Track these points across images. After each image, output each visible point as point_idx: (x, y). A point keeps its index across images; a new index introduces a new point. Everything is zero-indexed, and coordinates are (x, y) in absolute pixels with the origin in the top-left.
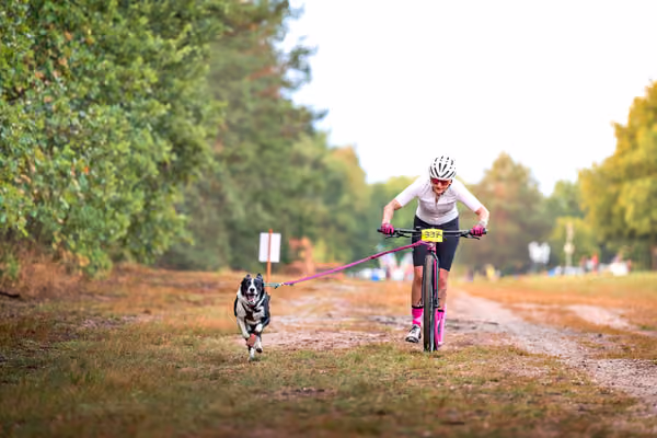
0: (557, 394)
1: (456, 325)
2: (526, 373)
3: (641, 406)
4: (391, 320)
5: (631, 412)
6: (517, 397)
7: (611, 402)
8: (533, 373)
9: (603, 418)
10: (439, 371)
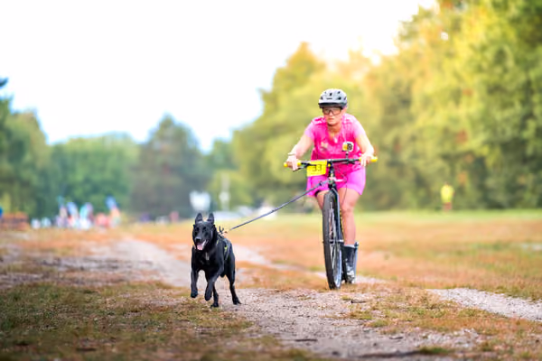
0: (186, 321)
1: (114, 264)
2: (164, 303)
3: (254, 328)
4: (56, 262)
5: (244, 333)
6: (151, 324)
7: (230, 326)
8: (170, 303)
9: (219, 340)
10: (89, 305)
